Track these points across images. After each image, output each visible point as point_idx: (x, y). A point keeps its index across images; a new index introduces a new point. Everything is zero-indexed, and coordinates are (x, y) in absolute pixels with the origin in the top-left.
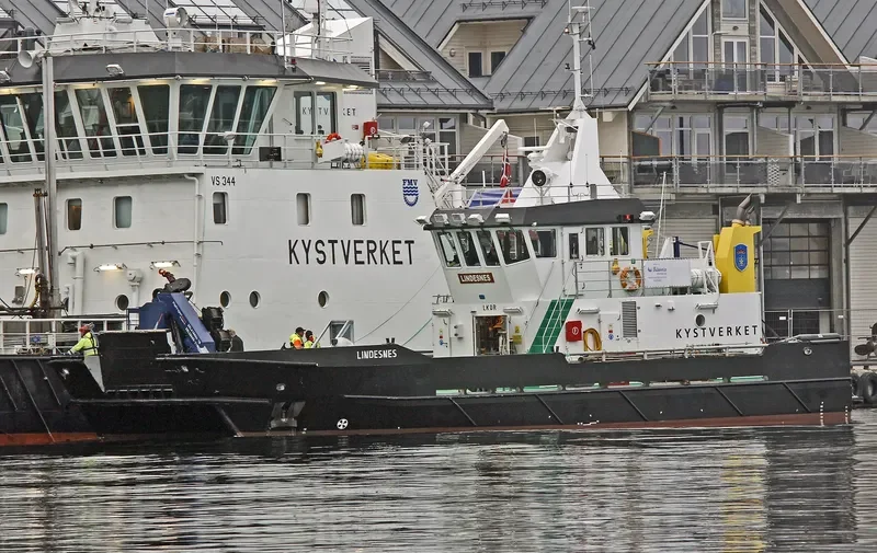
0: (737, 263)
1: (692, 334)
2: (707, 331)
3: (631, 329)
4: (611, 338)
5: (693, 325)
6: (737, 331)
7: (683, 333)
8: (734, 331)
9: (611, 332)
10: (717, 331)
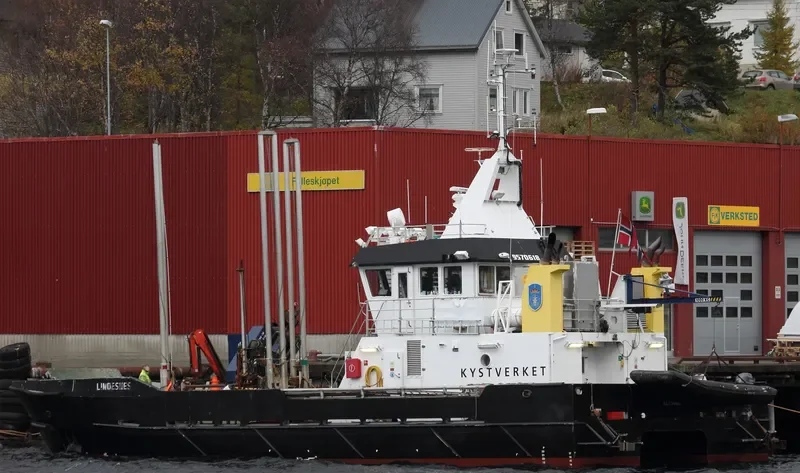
0: (531, 303)
1: (477, 373)
2: (493, 372)
3: (414, 367)
4: (392, 376)
5: (478, 364)
6: (524, 371)
7: (467, 373)
8: (520, 372)
9: (392, 370)
10: (503, 371)
